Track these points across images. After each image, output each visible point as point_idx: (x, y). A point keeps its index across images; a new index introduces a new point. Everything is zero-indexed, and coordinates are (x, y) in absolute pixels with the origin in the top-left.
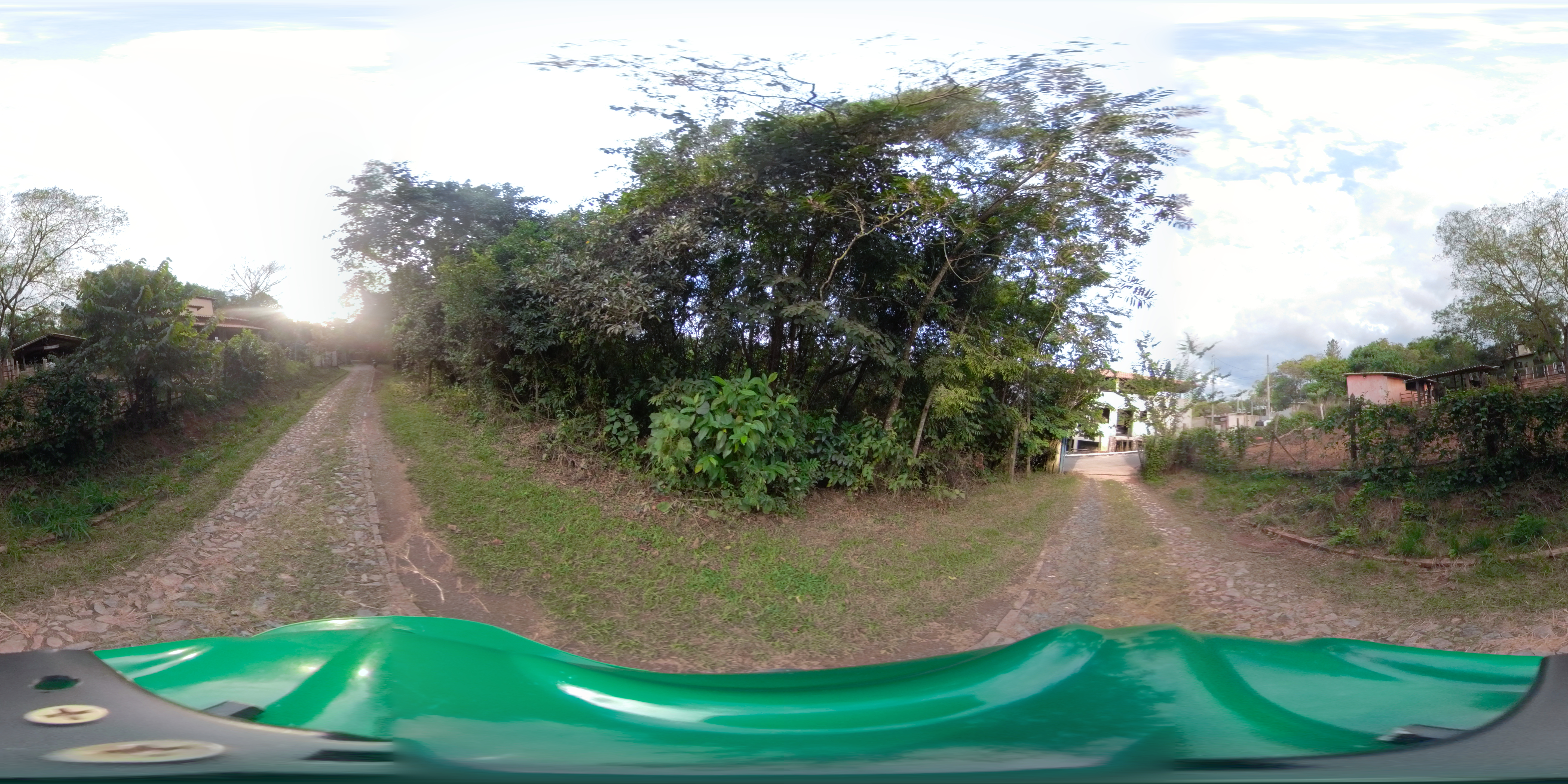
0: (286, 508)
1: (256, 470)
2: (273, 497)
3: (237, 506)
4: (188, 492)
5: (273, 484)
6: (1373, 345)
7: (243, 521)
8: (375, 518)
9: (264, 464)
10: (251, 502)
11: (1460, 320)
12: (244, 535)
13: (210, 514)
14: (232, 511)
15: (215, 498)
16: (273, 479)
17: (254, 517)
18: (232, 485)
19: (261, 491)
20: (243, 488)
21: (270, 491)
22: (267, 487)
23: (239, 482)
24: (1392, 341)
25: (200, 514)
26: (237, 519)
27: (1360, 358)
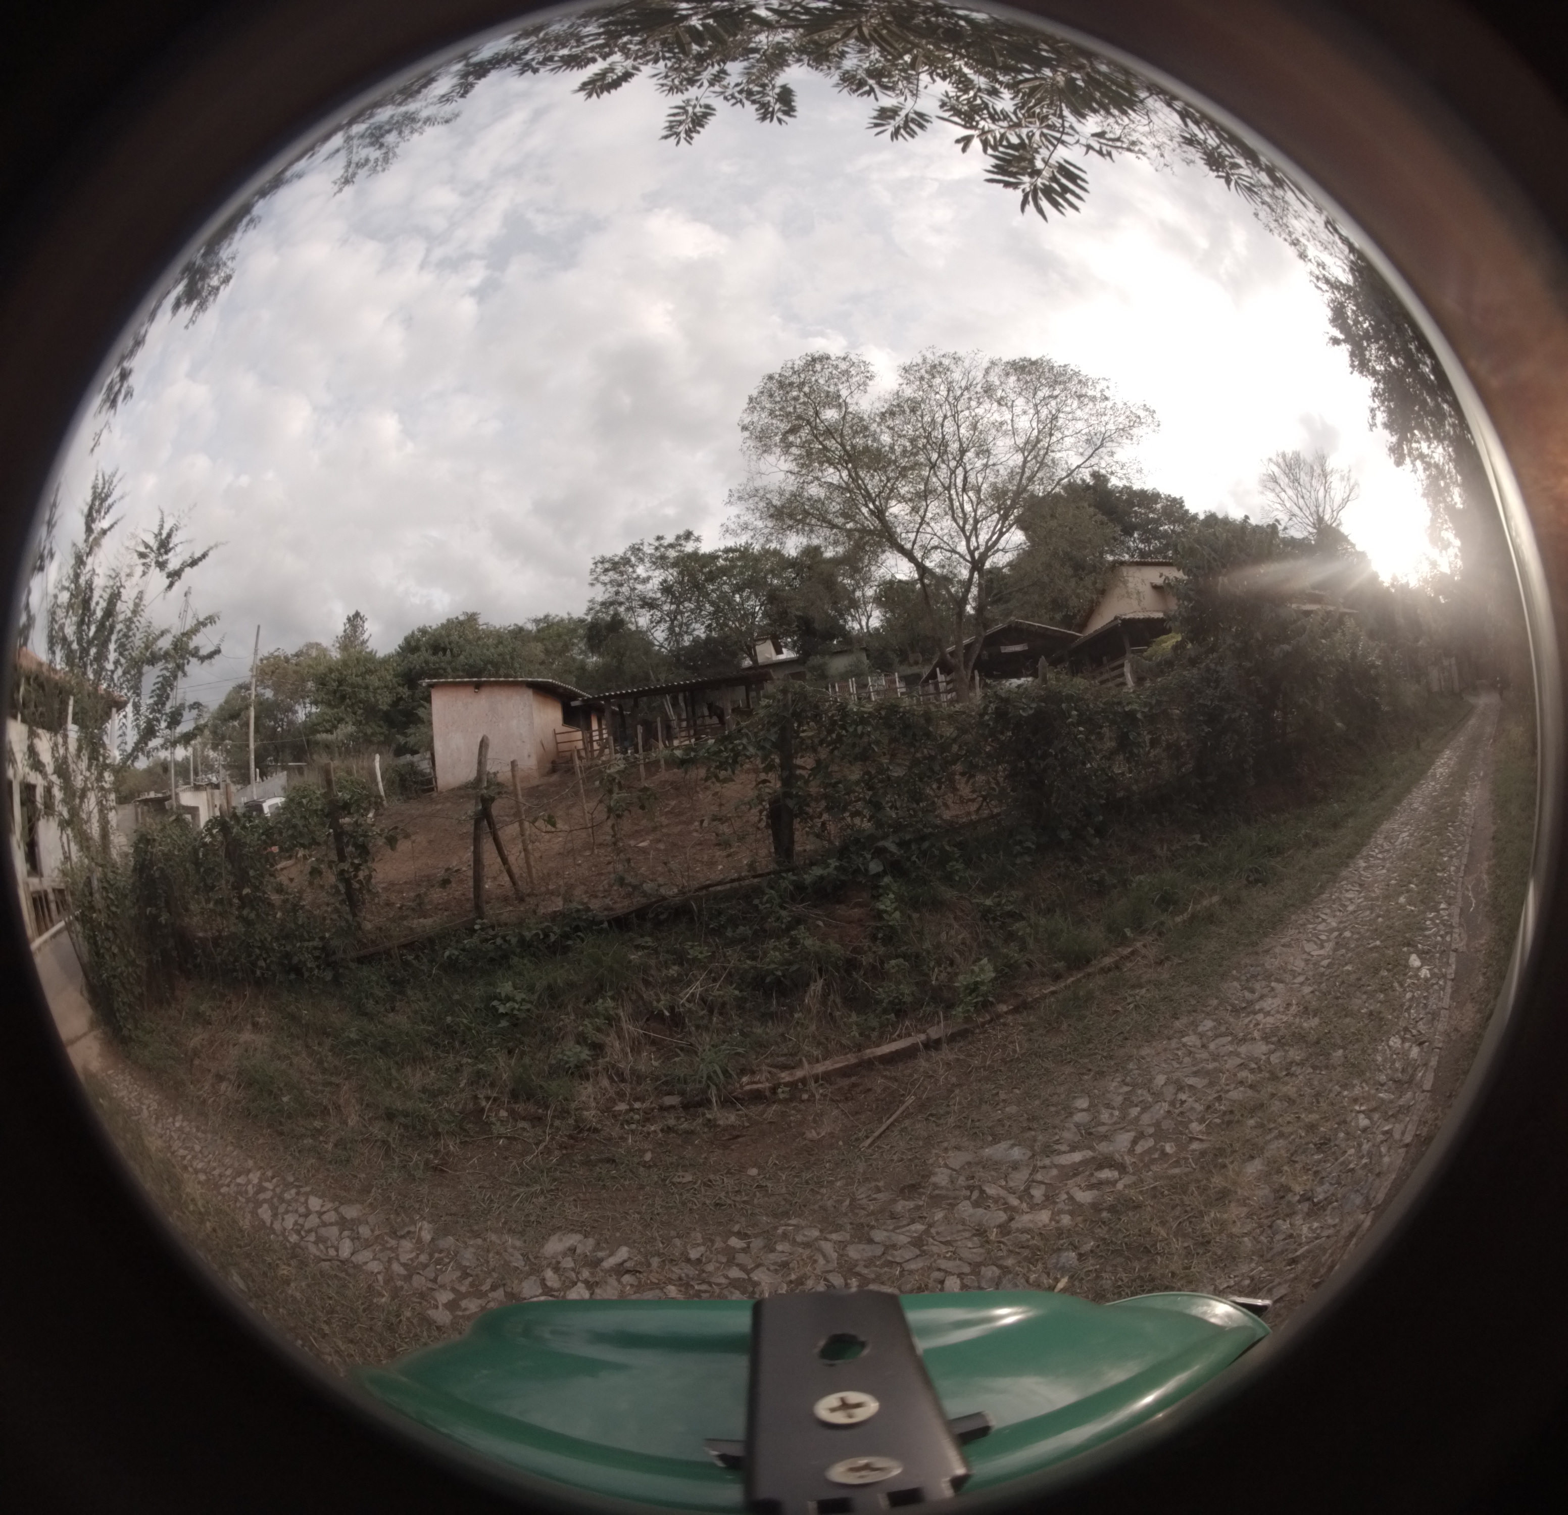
6: (450, 626)
24: (489, 620)
27: (425, 654)
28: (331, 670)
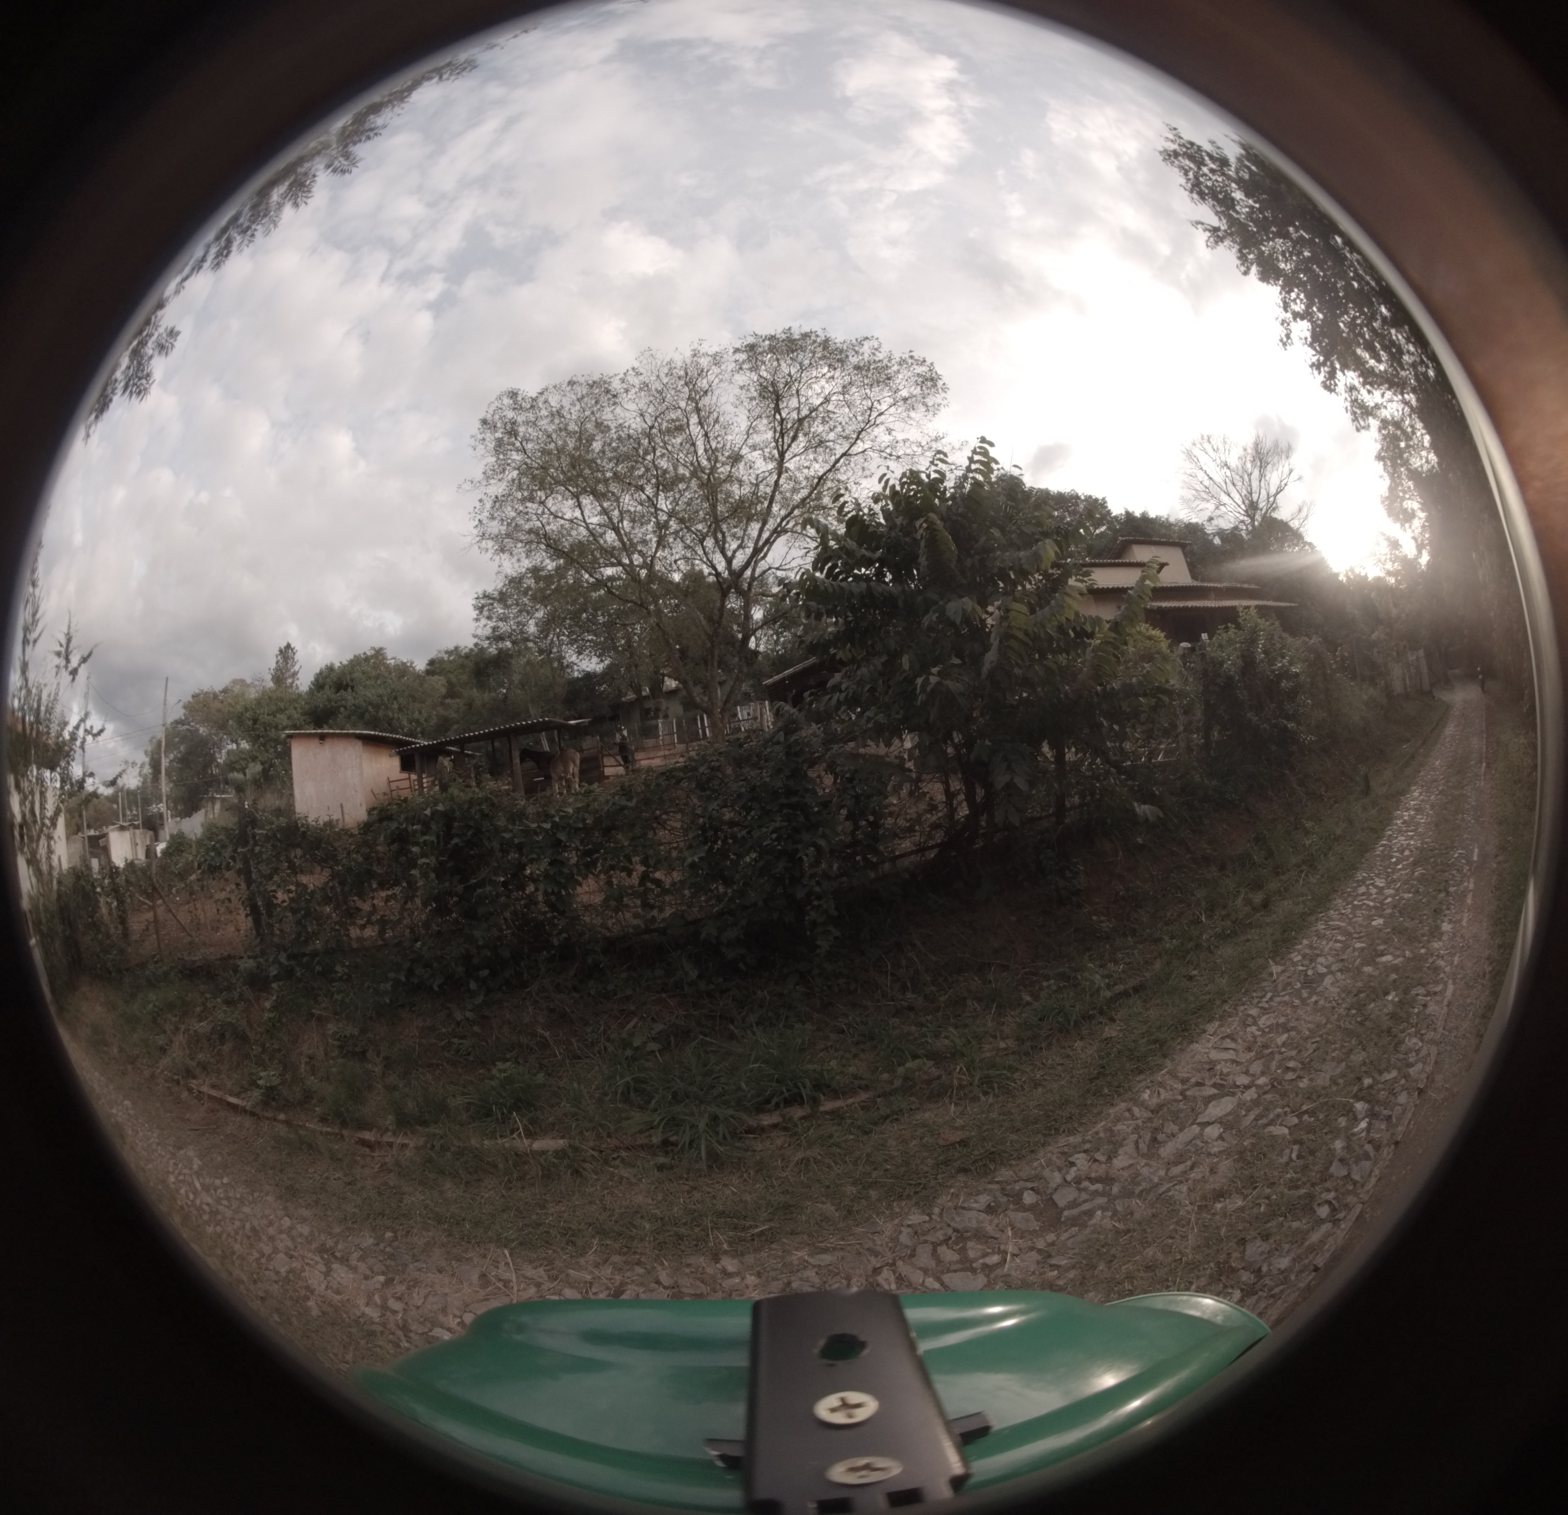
24: (395, 655)
28: (246, 709)
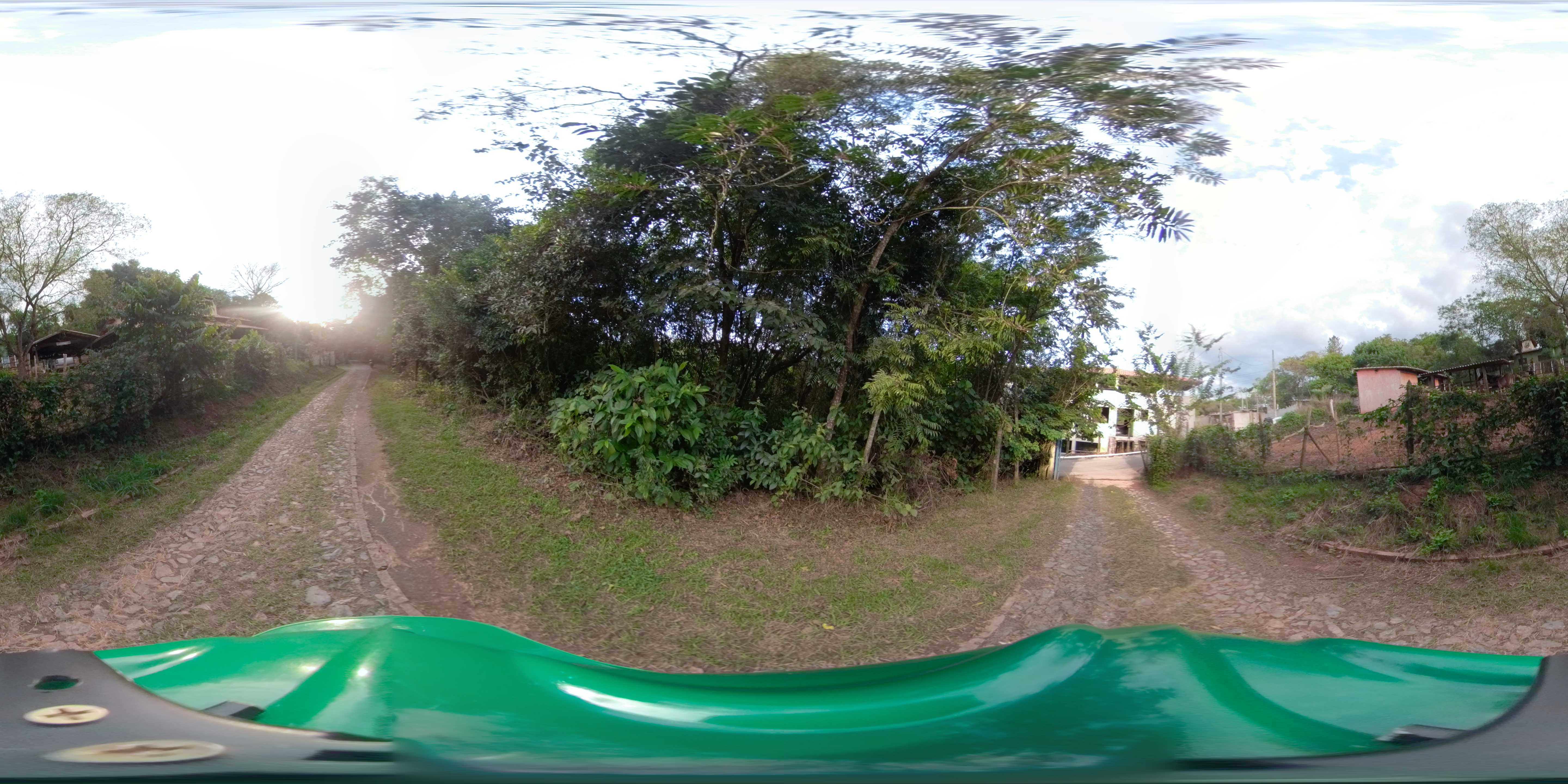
0: (292, 467)
1: (267, 445)
2: (282, 460)
3: (257, 467)
4: (218, 460)
5: (282, 453)
6: (1376, 341)
7: (263, 475)
8: (354, 472)
9: (273, 440)
10: (267, 464)
11: (1466, 315)
12: (265, 482)
13: (239, 472)
14: (254, 470)
15: (240, 463)
16: (281, 450)
17: (271, 472)
18: (251, 455)
19: (273, 458)
20: (259, 455)
21: (280, 457)
22: (277, 455)
23: (256, 453)
24: (1395, 337)
25: (231, 472)
26: (258, 474)
27: (1365, 354)
